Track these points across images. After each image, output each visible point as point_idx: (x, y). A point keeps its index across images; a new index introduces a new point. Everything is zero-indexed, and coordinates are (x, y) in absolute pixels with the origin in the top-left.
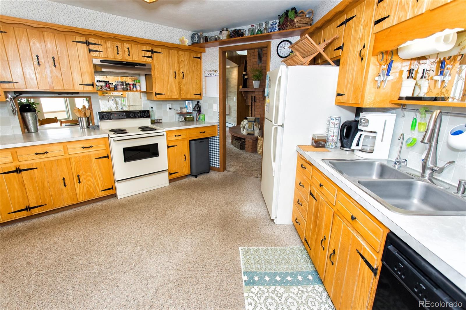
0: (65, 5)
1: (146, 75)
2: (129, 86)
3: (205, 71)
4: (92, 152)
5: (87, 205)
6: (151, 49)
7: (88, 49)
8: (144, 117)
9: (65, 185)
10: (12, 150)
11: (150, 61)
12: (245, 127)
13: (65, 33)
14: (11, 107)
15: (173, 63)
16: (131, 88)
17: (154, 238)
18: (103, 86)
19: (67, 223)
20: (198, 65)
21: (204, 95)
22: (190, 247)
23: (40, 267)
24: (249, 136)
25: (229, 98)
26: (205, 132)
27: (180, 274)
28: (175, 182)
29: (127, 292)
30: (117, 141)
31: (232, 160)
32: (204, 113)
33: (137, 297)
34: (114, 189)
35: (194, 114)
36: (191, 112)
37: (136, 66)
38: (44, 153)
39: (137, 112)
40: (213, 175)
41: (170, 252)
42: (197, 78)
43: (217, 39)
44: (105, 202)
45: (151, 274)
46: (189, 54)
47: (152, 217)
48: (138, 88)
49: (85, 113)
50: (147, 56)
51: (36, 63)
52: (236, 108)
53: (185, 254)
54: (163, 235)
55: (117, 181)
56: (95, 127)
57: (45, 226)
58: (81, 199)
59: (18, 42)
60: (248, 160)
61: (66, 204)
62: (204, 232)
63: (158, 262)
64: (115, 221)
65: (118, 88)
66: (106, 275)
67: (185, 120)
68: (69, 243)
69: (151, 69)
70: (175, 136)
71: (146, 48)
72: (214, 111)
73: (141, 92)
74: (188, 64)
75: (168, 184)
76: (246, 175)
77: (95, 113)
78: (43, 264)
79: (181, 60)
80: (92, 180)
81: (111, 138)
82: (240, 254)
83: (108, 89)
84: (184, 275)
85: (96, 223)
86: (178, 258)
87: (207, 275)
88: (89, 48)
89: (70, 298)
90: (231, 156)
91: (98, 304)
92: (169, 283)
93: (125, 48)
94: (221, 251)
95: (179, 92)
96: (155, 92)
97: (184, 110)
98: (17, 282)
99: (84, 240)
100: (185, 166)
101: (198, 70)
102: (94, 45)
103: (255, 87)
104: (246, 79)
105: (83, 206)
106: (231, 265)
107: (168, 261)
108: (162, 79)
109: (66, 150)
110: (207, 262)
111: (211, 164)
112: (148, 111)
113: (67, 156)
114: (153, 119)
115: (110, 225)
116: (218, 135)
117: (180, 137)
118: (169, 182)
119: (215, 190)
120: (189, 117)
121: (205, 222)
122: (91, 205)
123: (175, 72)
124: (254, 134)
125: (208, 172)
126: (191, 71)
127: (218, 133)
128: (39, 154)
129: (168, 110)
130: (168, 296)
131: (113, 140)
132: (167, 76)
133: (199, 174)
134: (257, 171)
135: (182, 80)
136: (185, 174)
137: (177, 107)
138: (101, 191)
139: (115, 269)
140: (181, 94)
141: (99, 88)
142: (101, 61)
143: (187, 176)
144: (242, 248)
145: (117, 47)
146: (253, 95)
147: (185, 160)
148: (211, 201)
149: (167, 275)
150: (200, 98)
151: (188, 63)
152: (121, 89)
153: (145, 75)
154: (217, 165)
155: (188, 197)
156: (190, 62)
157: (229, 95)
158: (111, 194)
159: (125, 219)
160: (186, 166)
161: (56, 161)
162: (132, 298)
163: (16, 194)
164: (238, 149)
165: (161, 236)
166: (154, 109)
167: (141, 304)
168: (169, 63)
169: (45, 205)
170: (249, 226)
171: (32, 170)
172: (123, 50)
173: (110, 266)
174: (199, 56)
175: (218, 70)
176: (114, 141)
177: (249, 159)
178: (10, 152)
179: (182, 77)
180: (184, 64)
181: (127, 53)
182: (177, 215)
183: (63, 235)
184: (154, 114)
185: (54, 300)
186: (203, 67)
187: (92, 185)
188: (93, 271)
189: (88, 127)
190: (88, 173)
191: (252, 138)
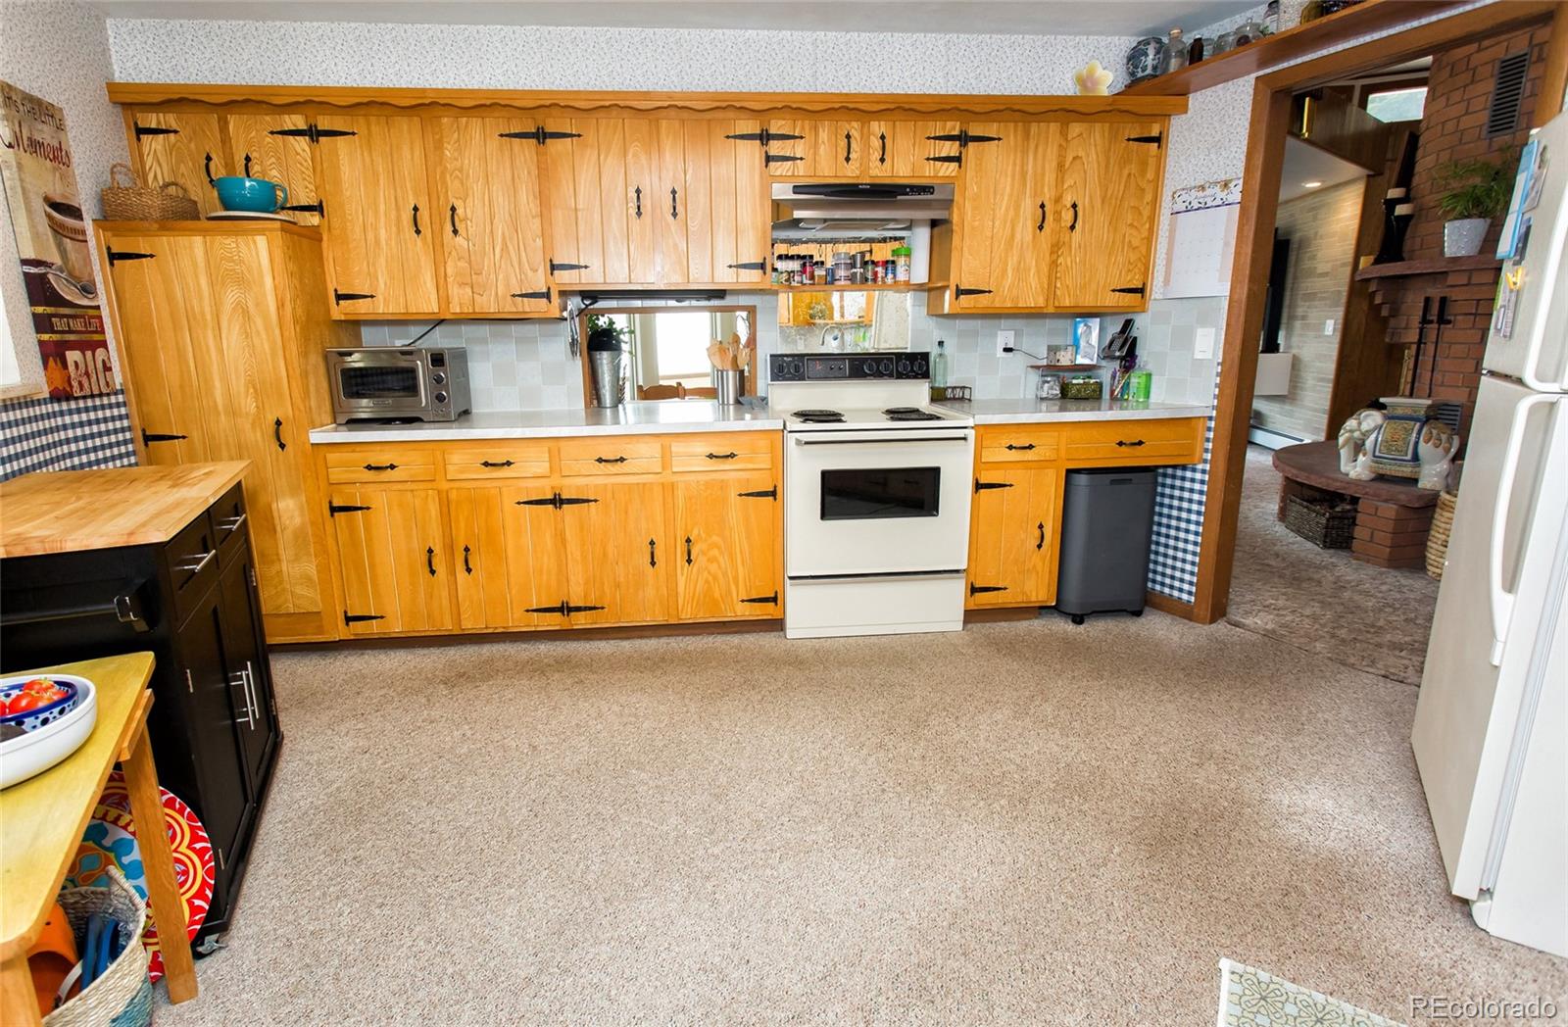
0: (720, 31)
1: (934, 224)
2: (873, 269)
3: (1174, 193)
4: (733, 474)
5: (701, 637)
6: (961, 131)
7: (764, 155)
8: (908, 377)
9: (653, 563)
10: (551, 444)
11: (953, 174)
12: (1363, 444)
13: (708, 116)
14: (570, 334)
15: (1039, 171)
16: (880, 275)
17: (864, 791)
18: (793, 272)
19: (641, 672)
20: (1143, 172)
21: (1156, 290)
22: (990, 870)
23: (551, 767)
24: (1384, 487)
25: (1298, 324)
26: (1140, 443)
27: (926, 954)
28: (988, 625)
29: (736, 931)
30: (807, 443)
31: (1265, 584)
32: (1150, 367)
33: (760, 962)
34: (778, 602)
35: (1102, 372)
36: (1094, 362)
37: (899, 197)
38: (617, 460)
39: (887, 359)
40: (1156, 626)
41: (908, 860)
42: (1135, 224)
43: (1248, 37)
44: (750, 640)
45: (824, 907)
46: (1110, 128)
47: (876, 722)
48: (901, 276)
49: (735, 358)
50: (943, 155)
51: (633, 211)
52: (1330, 367)
53: (963, 889)
54: (899, 794)
55: (791, 578)
56: (754, 401)
57: (590, 665)
58: (686, 614)
59: (602, 157)
60: (1356, 597)
61: (648, 620)
62: (1064, 834)
63: (857, 877)
64: (760, 702)
65: (837, 278)
66: (693, 853)
67: (1062, 393)
68: (630, 728)
69: (952, 201)
70: (1010, 447)
71: (944, 128)
72: (1198, 356)
73: (909, 286)
74: (1102, 172)
75: (960, 626)
76: (1330, 659)
77: (763, 357)
78: (560, 761)
79: (1071, 158)
80: (721, 559)
81: (790, 432)
82: (1219, 988)
83: (809, 282)
84: (939, 962)
85: (709, 691)
86: (932, 893)
87: (1034, 1006)
88: (766, 152)
89: (591, 877)
90: (1267, 568)
91: (651, 929)
92: (877, 966)
93: (872, 137)
94: (1124, 937)
95: (1049, 285)
96: (957, 286)
97: (1063, 353)
98: (499, 784)
99: (666, 729)
100: (1034, 567)
101: (1143, 190)
102: (782, 139)
103: (1449, 251)
104: (1406, 219)
105: (688, 635)
106: (1160, 1018)
107: (891, 886)
108: (989, 234)
109: (666, 459)
110: (1048, 957)
111: (1154, 581)
112: (925, 356)
113: (667, 478)
114: (939, 384)
115: (745, 711)
116: (1205, 461)
117: (1029, 455)
118: (966, 622)
119: (1152, 688)
120: (1081, 381)
121: (1076, 798)
122: (711, 638)
123: (1042, 206)
124: (1416, 481)
125: (1138, 614)
126: (1111, 198)
127: (1206, 451)
128: (606, 461)
129: (1000, 353)
130: (860, 1012)
131: (797, 440)
132: (1008, 224)
133: (1094, 612)
134: (1403, 654)
135: (1066, 236)
136: (1034, 599)
137: (1037, 343)
138: (743, 601)
139: (721, 846)
140: (1058, 292)
141: (783, 280)
142: (797, 189)
143: (1041, 610)
144: (1240, 967)
145: (848, 137)
146: (1435, 292)
147: (1039, 546)
148: (1125, 724)
149: (877, 934)
150: (1137, 304)
151: (1103, 164)
152: (847, 278)
153: (929, 223)
154: (1181, 590)
155: (1024, 688)
156: (1112, 161)
157: (1300, 311)
158: (770, 617)
159: (792, 705)
160: (1039, 569)
161: (641, 486)
162: (747, 958)
163: (546, 559)
164: (1309, 545)
165: (891, 795)
166: (948, 349)
167: (766, 993)
168: (1024, 174)
169: (603, 608)
170: (1299, 884)
171: (586, 504)
172: (865, 146)
173: (712, 832)
174: (1155, 133)
175: (1242, 175)
176: (798, 442)
177: (1367, 593)
178: (547, 449)
179: (1070, 224)
180: (1085, 172)
181: (877, 155)
182: (967, 739)
183: (623, 699)
184: (945, 369)
185: (554, 867)
186: (1167, 175)
187: (720, 576)
188: (665, 828)
189: (738, 402)
190: (715, 538)
191: (1402, 497)
